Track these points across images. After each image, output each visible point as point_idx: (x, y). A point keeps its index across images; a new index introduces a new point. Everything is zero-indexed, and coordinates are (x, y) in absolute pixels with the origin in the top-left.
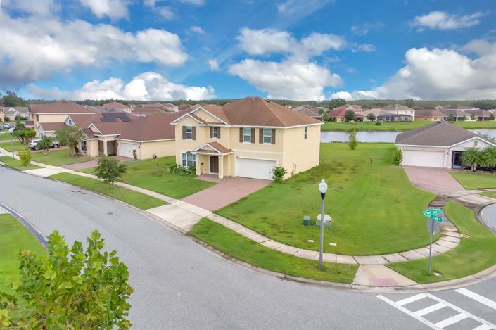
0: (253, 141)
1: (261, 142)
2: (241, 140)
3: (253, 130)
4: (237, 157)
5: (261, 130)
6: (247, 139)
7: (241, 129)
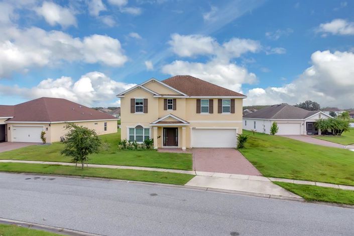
0: (211, 111)
1: (220, 111)
2: (198, 111)
3: (211, 101)
4: (194, 129)
5: (220, 101)
6: (205, 110)
7: (198, 101)
